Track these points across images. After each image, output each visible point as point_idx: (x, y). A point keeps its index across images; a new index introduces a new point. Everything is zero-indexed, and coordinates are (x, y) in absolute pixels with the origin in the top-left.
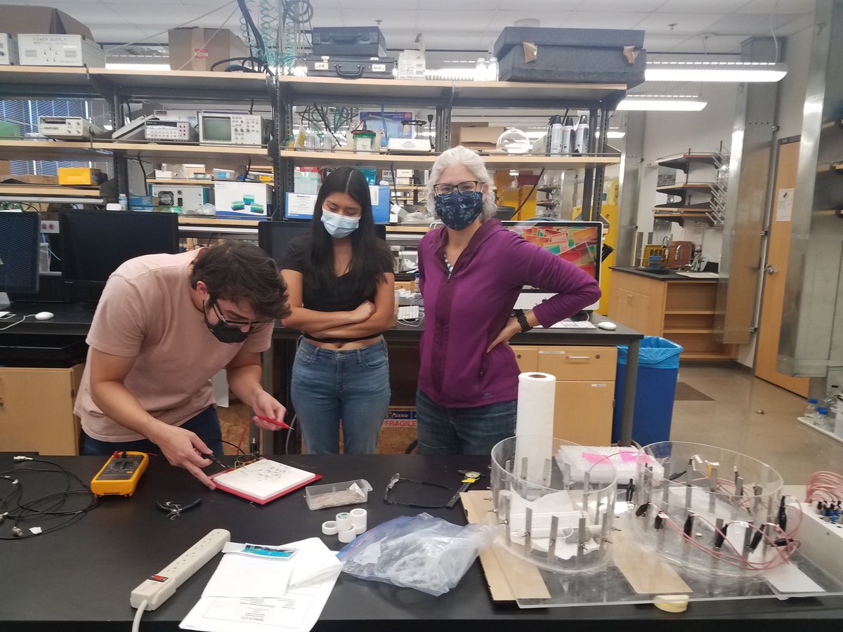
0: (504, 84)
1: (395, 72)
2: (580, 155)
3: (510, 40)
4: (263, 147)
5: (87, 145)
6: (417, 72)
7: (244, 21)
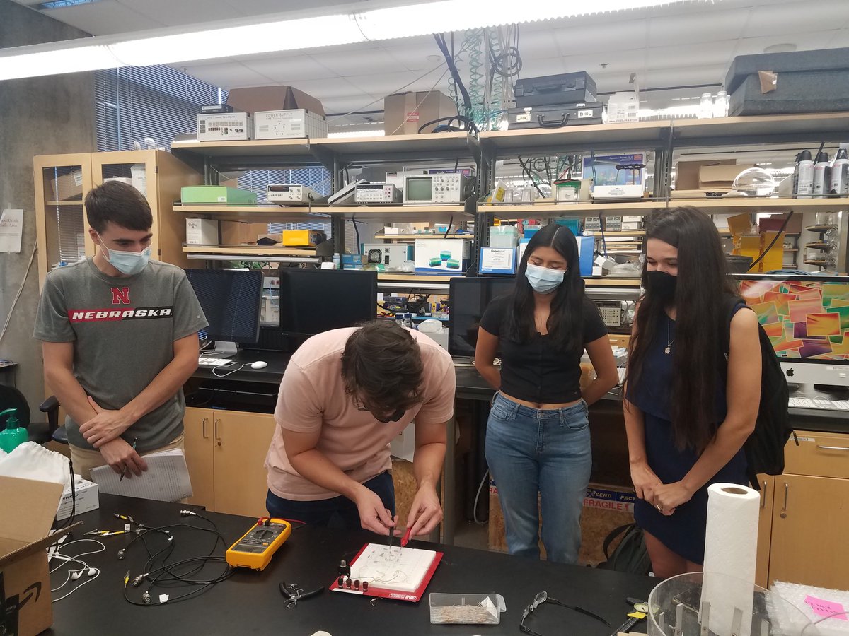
0: (736, 120)
1: (605, 116)
2: (838, 197)
3: (741, 70)
4: (461, 204)
5: (306, 210)
6: (629, 115)
7: (452, 81)
